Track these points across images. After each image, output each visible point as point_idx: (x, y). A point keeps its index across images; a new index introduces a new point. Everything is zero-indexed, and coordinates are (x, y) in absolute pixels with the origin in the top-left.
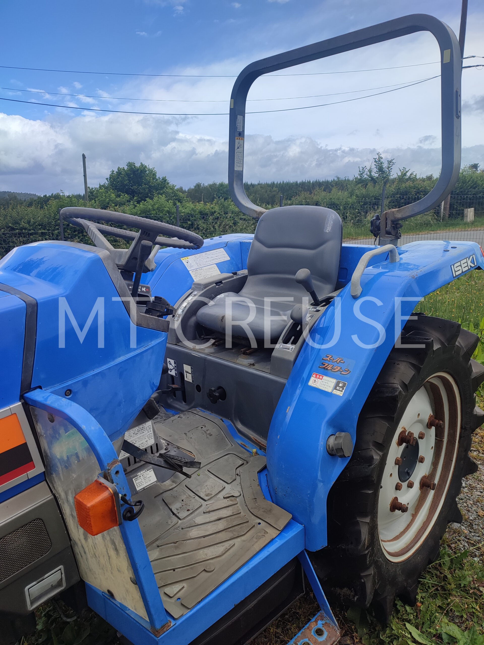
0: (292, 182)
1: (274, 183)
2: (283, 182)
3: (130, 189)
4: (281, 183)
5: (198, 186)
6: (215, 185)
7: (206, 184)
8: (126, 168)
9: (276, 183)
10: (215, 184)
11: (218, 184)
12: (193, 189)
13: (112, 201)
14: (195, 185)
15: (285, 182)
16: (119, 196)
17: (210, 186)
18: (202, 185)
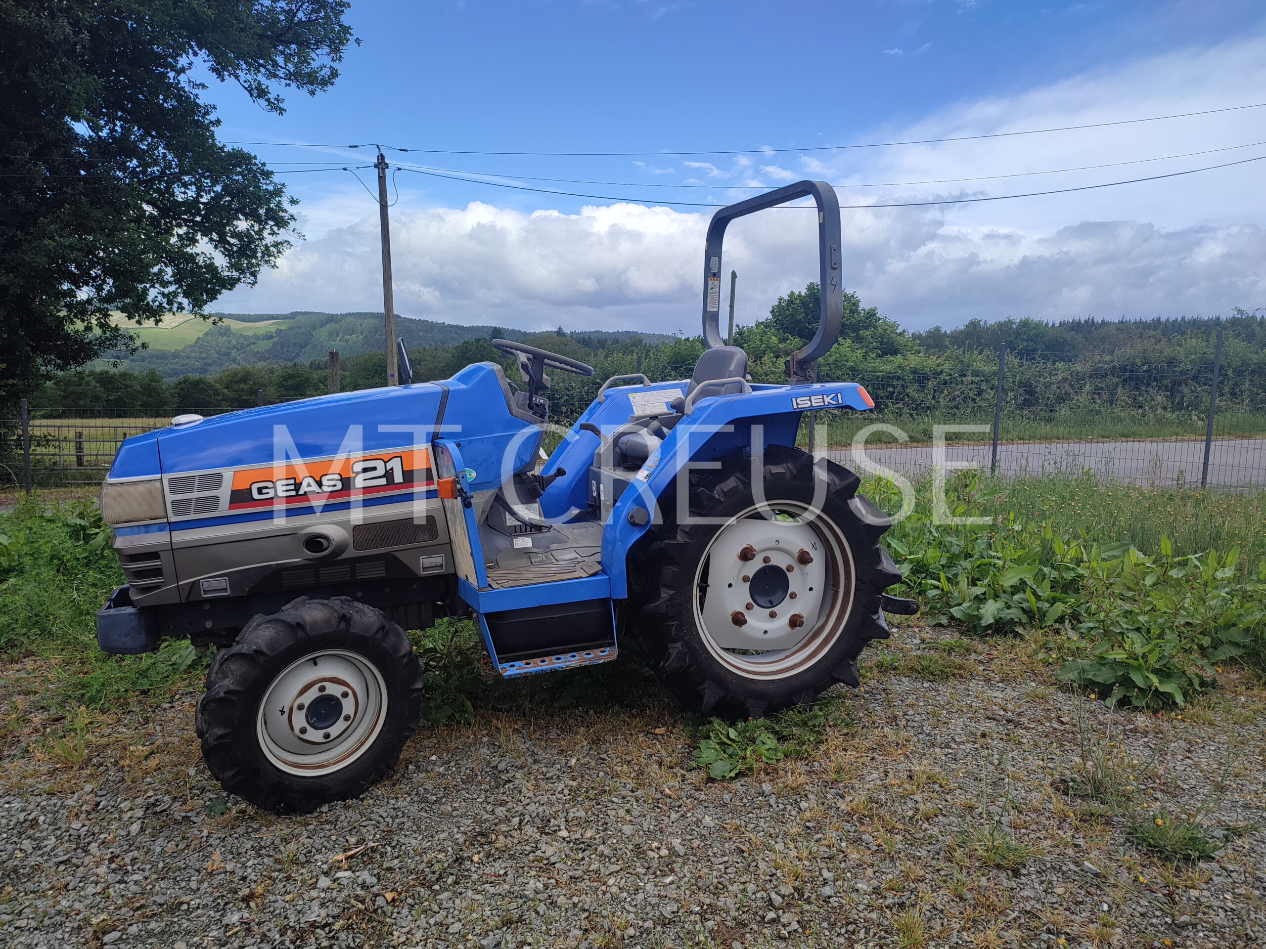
0: (1206, 319)
1: (1159, 319)
2: (1183, 318)
3: (807, 328)
4: (1177, 319)
5: (974, 325)
6: (1012, 324)
7: (992, 322)
8: (803, 294)
9: (1163, 319)
10: (1010, 322)
11: (1018, 321)
12: (962, 331)
13: (771, 348)
14: (967, 323)
15: (1188, 317)
16: (785, 340)
17: (1000, 325)
18: (982, 323)
